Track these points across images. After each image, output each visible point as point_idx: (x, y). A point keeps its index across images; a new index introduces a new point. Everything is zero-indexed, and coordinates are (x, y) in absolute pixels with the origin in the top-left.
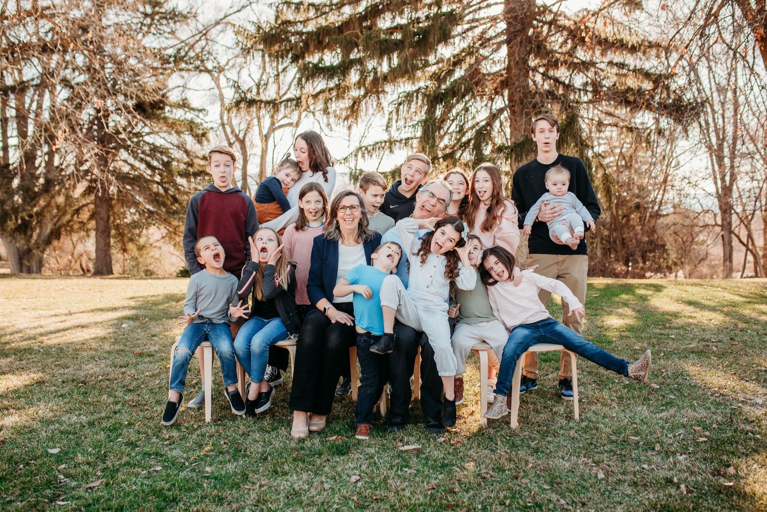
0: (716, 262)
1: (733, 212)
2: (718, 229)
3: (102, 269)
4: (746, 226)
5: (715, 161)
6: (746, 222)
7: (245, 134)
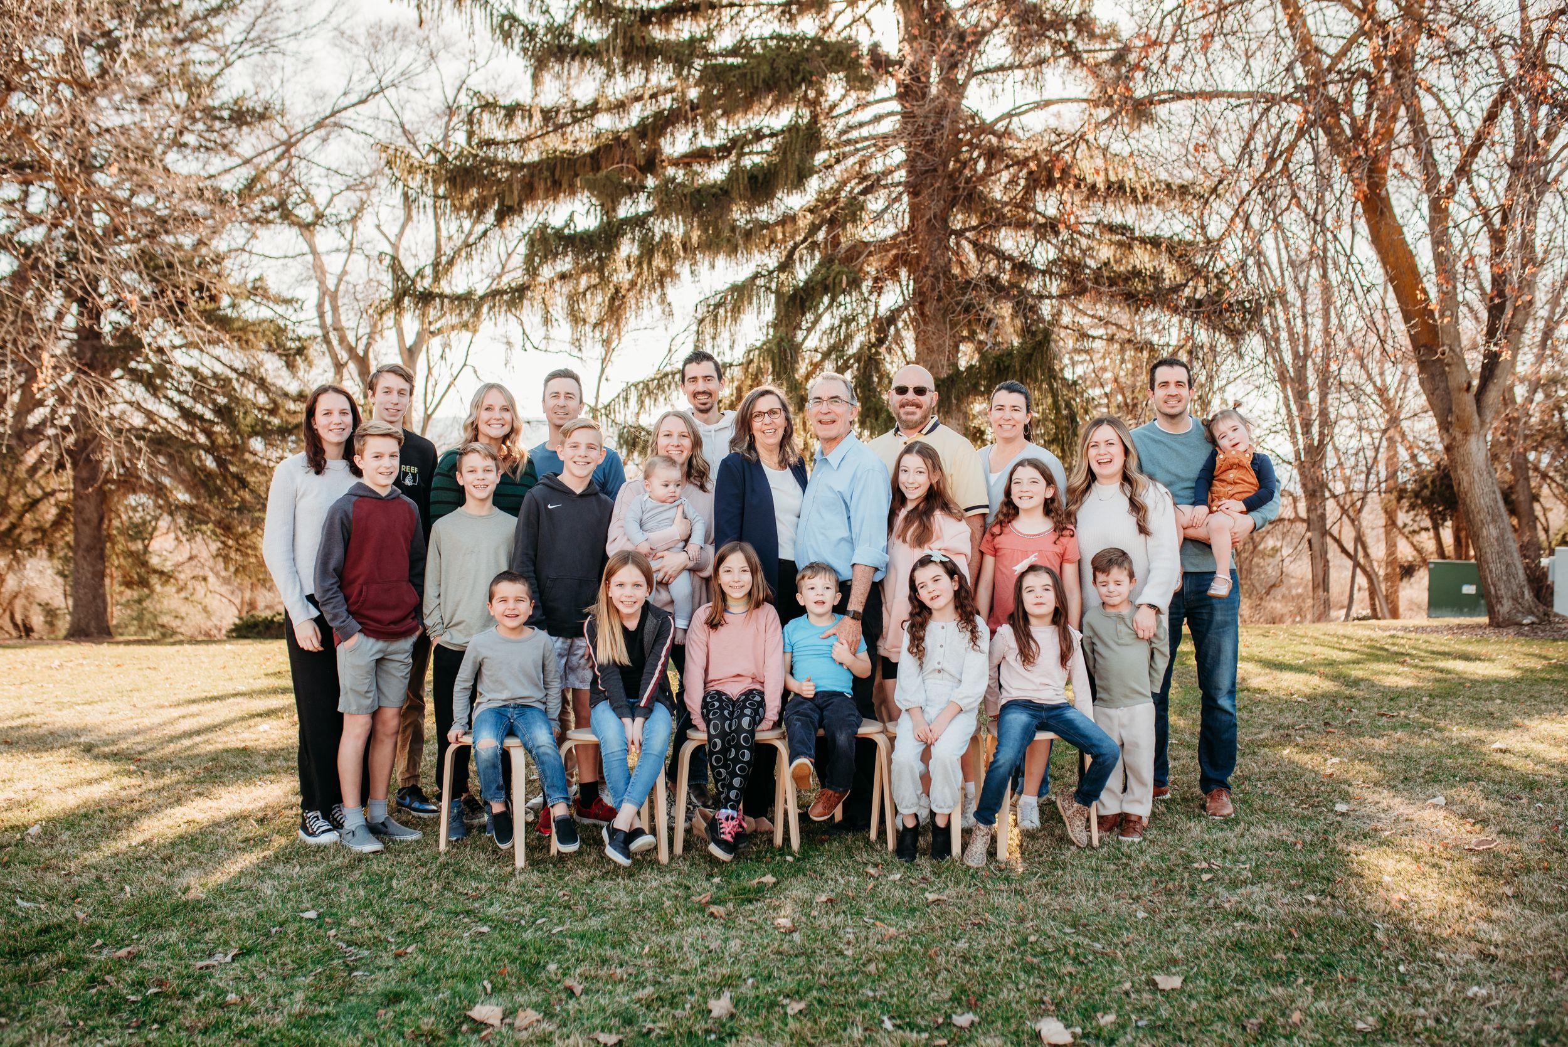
0: (1300, 591)
1: (1327, 494)
2: (1301, 527)
3: (88, 625)
4: (1353, 521)
5: (1291, 398)
6: (1352, 513)
7: (368, 345)
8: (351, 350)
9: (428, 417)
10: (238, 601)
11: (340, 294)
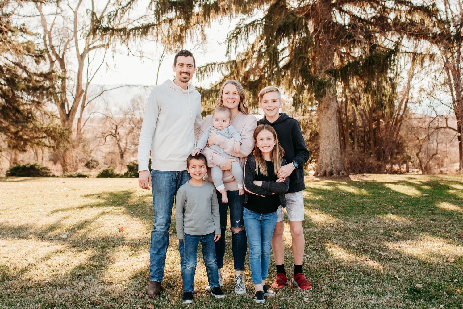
7: (64, 54)
8: (57, 56)
9: (88, 83)
10: (9, 158)
11: (52, 33)
